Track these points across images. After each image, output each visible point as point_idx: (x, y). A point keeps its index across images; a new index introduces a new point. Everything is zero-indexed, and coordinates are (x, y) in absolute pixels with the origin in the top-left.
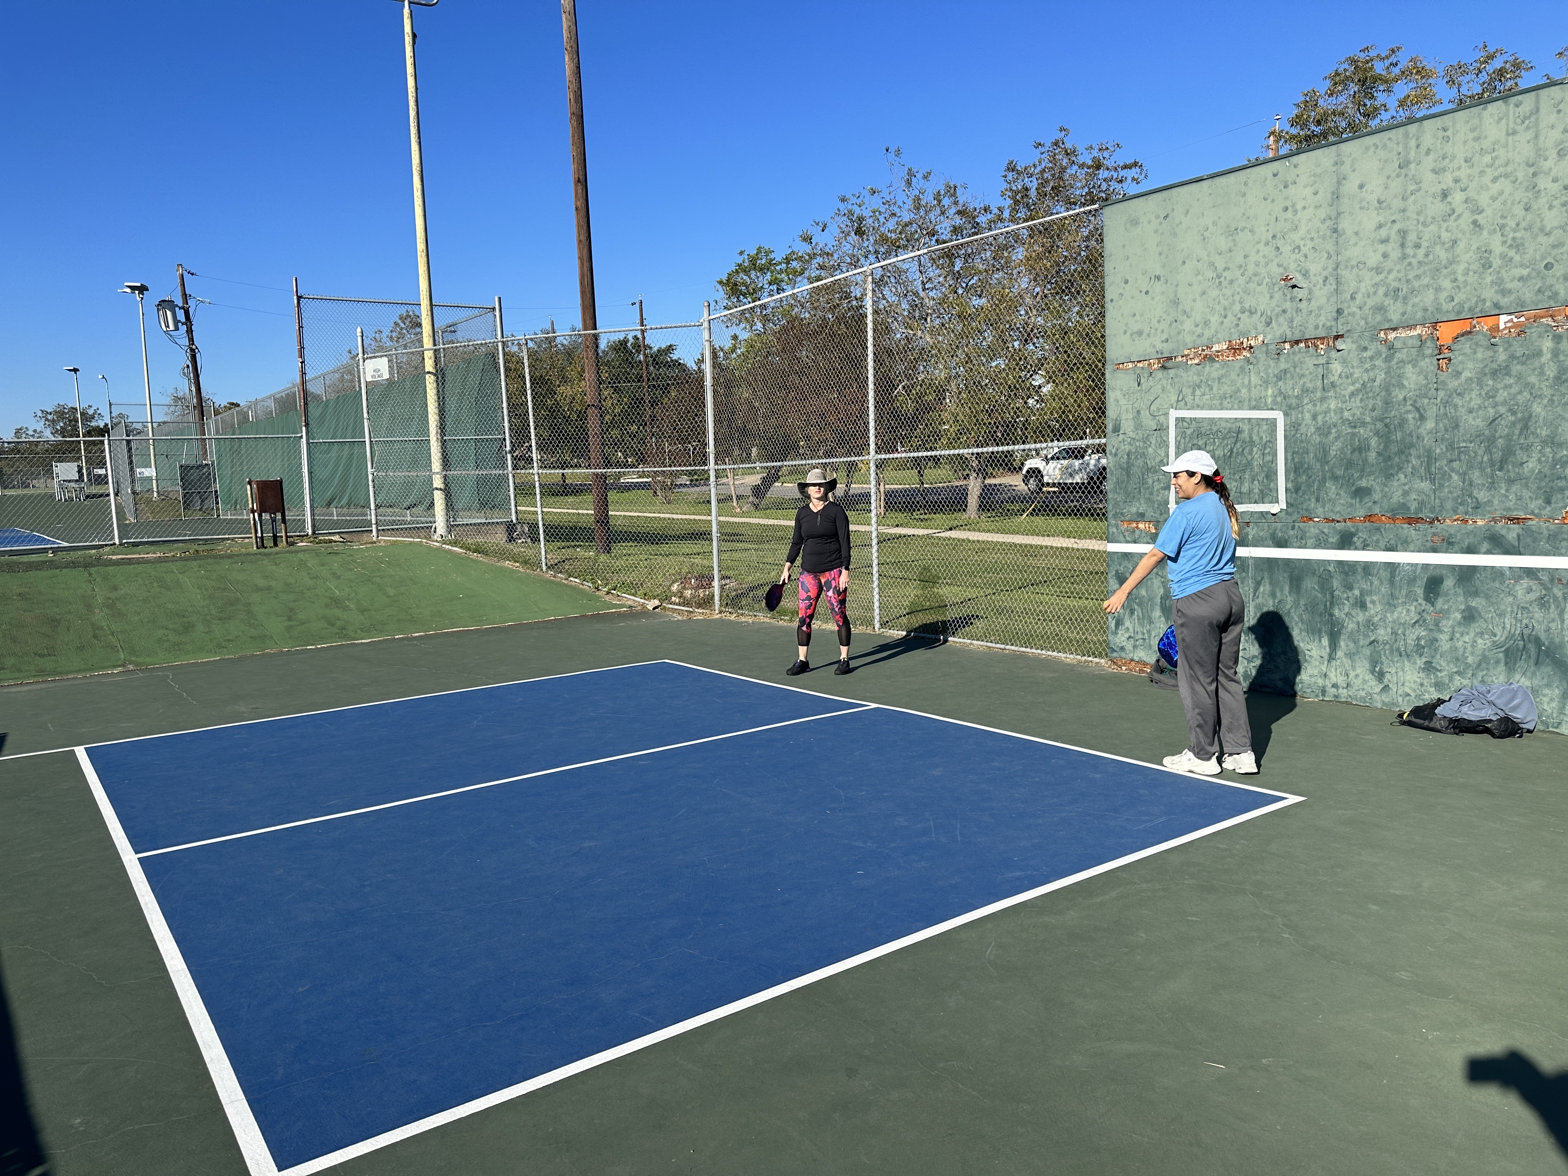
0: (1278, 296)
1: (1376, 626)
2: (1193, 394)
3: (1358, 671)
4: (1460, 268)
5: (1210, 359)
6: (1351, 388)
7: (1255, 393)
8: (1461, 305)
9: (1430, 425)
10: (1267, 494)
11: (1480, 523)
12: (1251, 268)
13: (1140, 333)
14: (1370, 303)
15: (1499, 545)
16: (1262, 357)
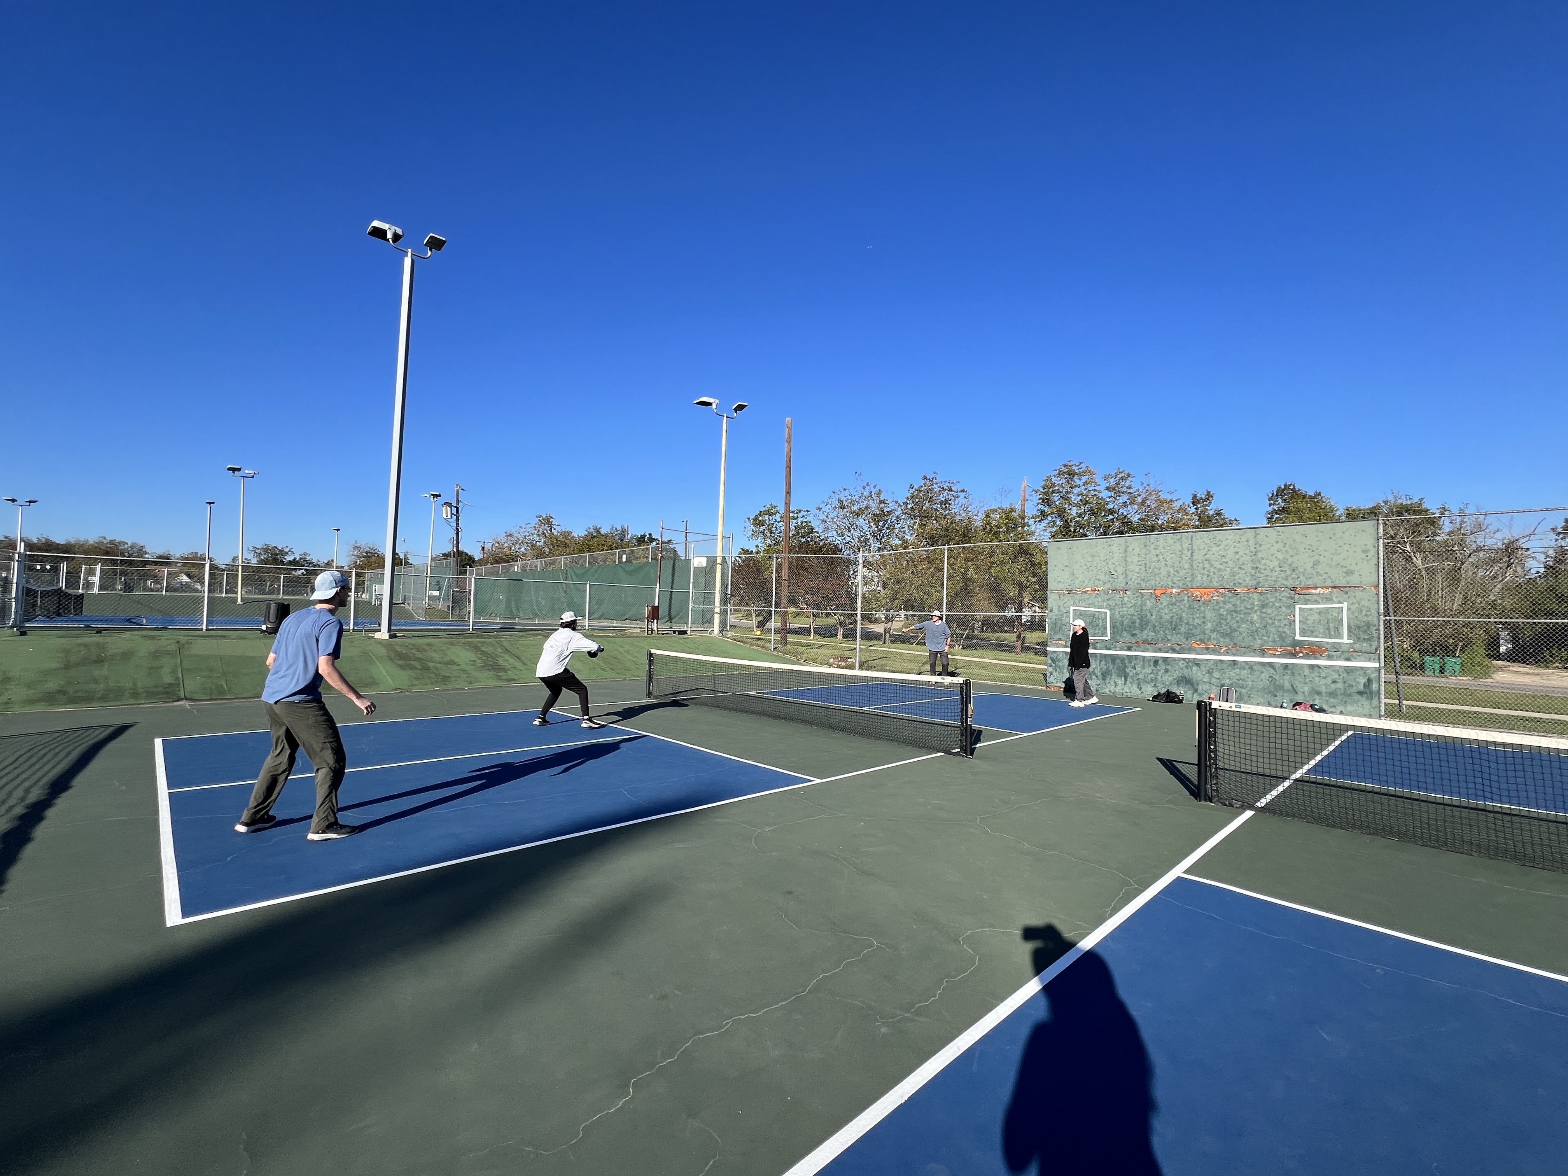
0: (1107, 576)
1: (1139, 674)
2: (1079, 602)
3: (1134, 688)
4: (1162, 576)
5: (1086, 592)
6: (1131, 605)
7: (1100, 604)
8: (1162, 585)
9: (1154, 617)
10: (1104, 634)
11: (1169, 645)
12: (1099, 567)
13: (1060, 582)
14: (1136, 582)
15: (1174, 651)
16: (1102, 593)
